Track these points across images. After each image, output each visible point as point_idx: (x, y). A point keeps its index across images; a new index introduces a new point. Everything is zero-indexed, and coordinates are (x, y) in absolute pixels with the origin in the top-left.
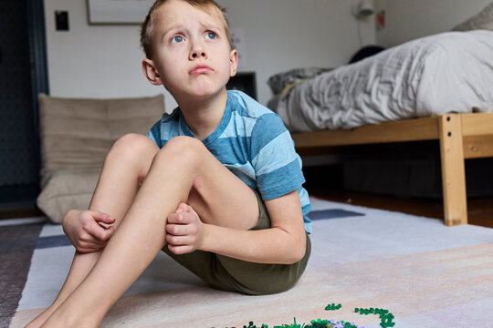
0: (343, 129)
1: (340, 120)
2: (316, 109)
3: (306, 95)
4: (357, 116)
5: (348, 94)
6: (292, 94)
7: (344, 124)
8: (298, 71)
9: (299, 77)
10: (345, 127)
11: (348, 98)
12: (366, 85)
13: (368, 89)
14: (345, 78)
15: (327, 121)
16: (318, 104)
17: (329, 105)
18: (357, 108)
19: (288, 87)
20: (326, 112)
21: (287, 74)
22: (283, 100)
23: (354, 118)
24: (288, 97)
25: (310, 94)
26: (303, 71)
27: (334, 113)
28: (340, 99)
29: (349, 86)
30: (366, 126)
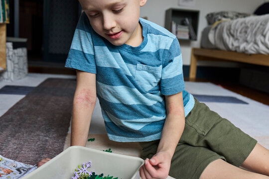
0: (244, 53)
1: (245, 48)
2: (231, 38)
3: (227, 29)
4: (255, 48)
5: (252, 34)
6: (219, 27)
7: (247, 51)
8: (224, 12)
9: (225, 17)
10: (246, 53)
11: (251, 36)
12: (263, 31)
13: (264, 33)
14: (252, 24)
15: (236, 47)
16: (233, 36)
17: (239, 38)
18: (256, 43)
19: (217, 22)
20: (237, 41)
21: (218, 14)
22: (213, 30)
23: (253, 48)
24: (216, 28)
25: (229, 29)
26: (227, 13)
27: (241, 43)
28: (246, 36)
29: (253, 30)
30: (259, 54)
